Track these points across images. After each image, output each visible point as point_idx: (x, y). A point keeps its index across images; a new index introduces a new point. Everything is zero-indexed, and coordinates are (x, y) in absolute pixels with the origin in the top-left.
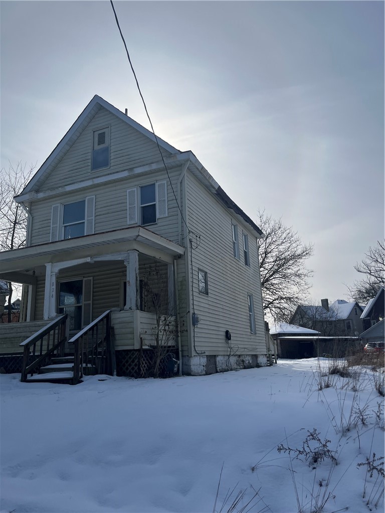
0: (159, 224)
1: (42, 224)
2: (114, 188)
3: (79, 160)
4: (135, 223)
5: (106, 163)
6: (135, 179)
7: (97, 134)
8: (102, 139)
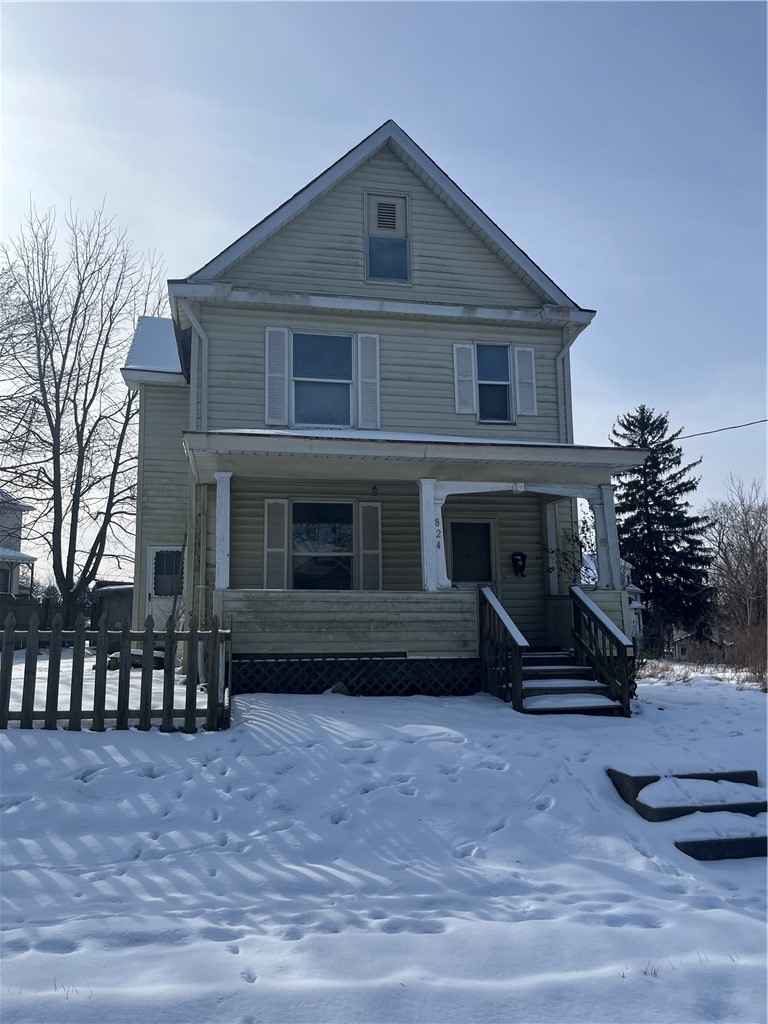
0: (519, 427)
1: (237, 363)
2: (423, 332)
3: (332, 245)
4: (471, 412)
5: (401, 272)
6: (467, 326)
7: (375, 200)
8: (387, 215)
